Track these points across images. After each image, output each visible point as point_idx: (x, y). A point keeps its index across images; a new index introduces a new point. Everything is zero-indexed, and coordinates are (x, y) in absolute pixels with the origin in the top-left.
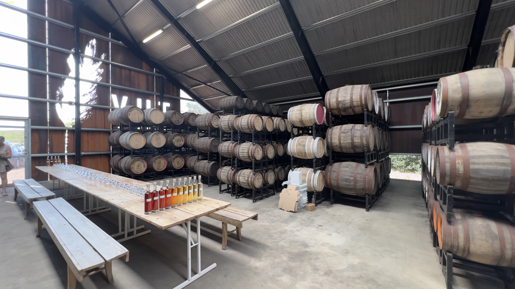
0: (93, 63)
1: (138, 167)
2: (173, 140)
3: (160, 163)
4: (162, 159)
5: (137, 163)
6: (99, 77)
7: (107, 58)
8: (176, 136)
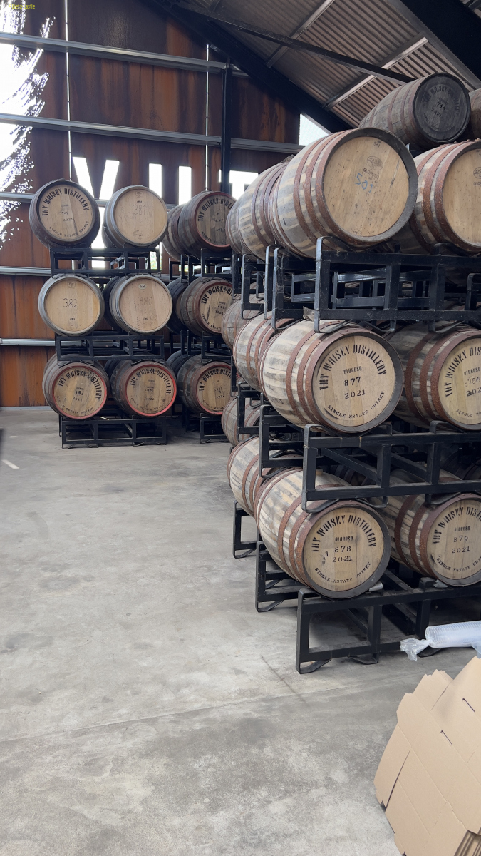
0: (20, 55)
1: (79, 397)
2: (202, 305)
3: (151, 389)
4: (159, 374)
5: (74, 382)
6: (37, 101)
7: (57, 32)
8: (215, 291)
